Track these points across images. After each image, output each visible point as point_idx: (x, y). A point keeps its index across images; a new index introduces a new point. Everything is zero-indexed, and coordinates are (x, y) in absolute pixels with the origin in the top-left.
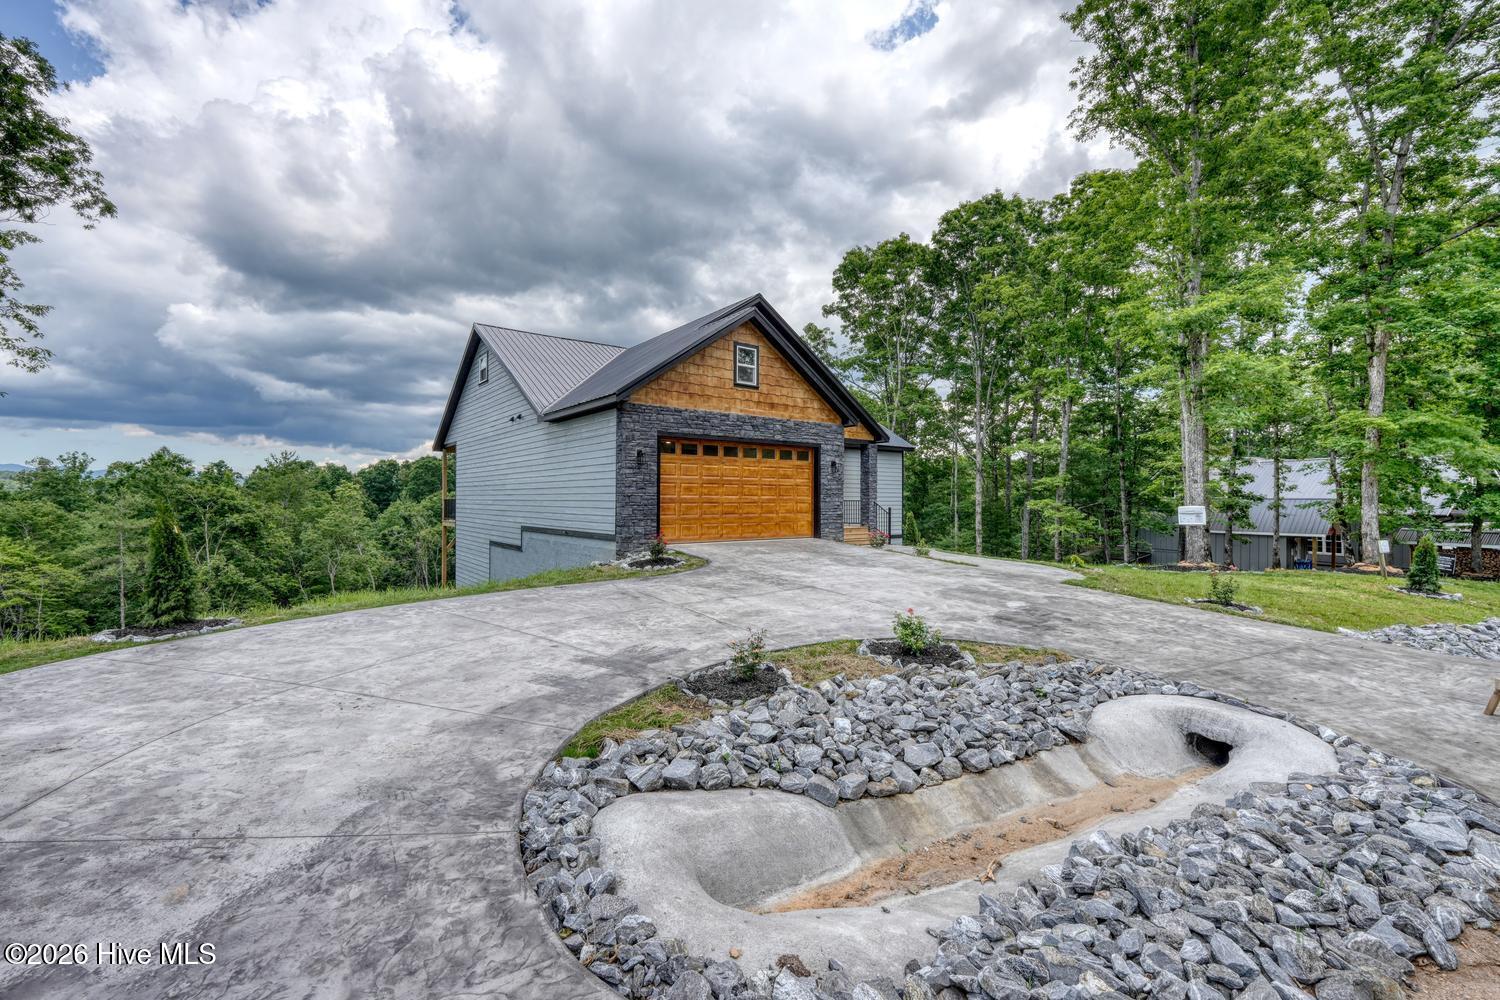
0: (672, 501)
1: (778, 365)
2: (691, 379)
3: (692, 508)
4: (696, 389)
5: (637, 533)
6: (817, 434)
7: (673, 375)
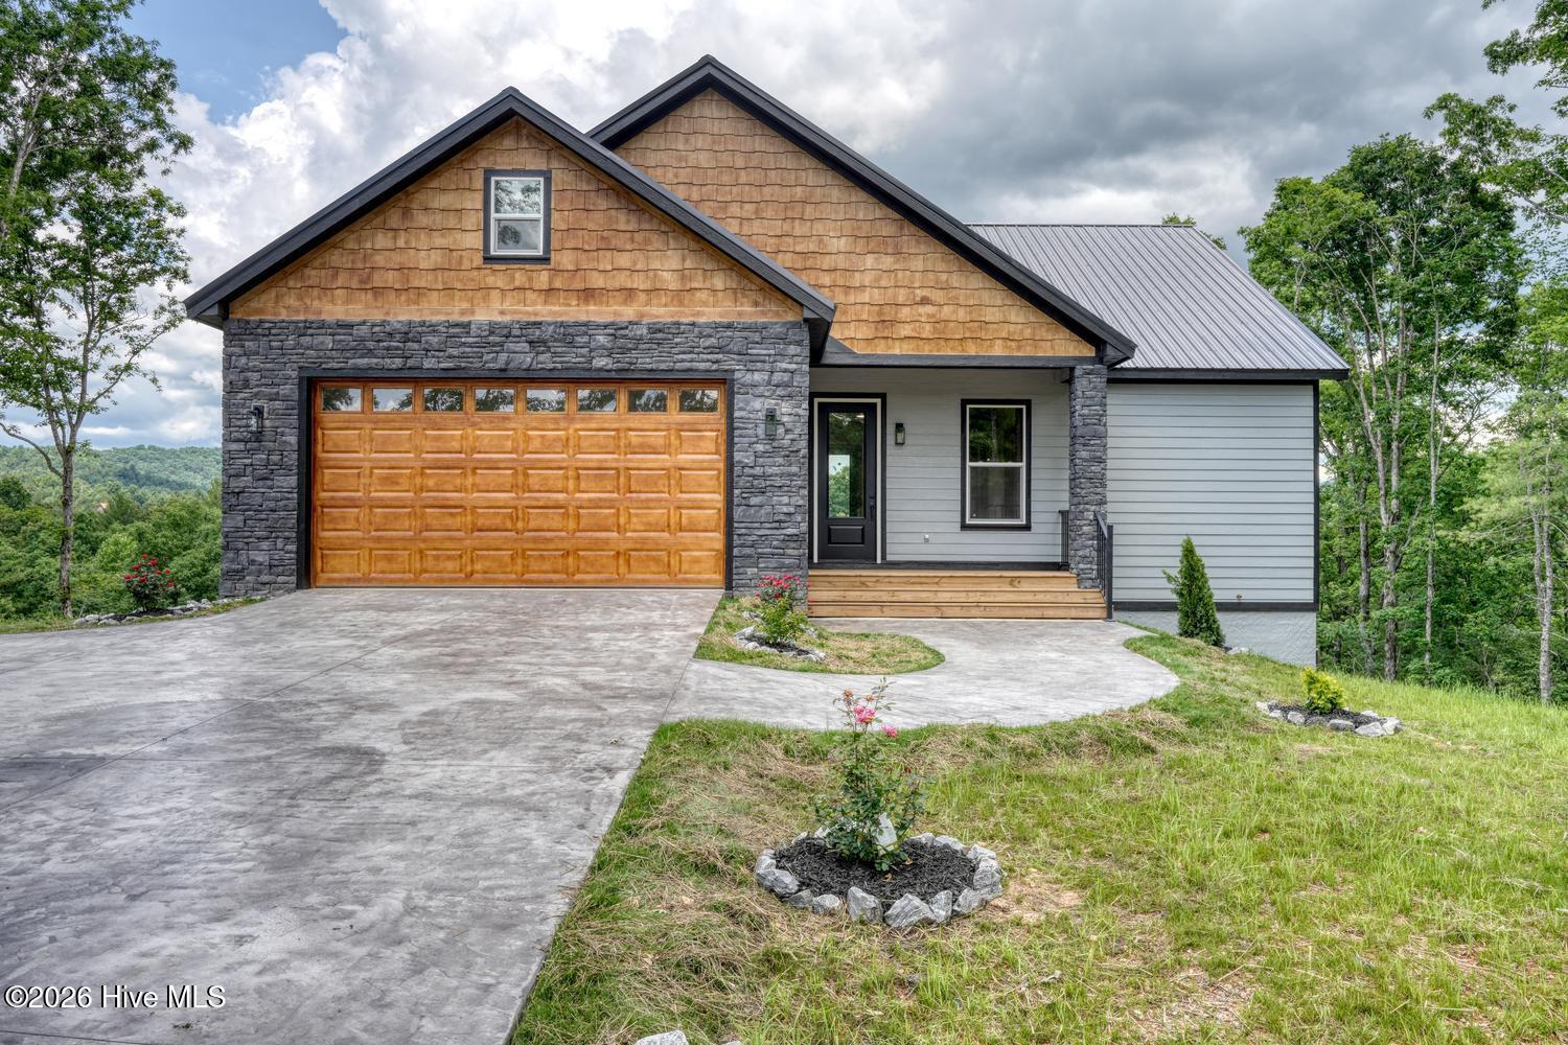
0: (353, 504)
1: (603, 204)
2: (379, 260)
3: (397, 517)
4: (391, 278)
5: (252, 562)
6: (721, 349)
7: (335, 258)
